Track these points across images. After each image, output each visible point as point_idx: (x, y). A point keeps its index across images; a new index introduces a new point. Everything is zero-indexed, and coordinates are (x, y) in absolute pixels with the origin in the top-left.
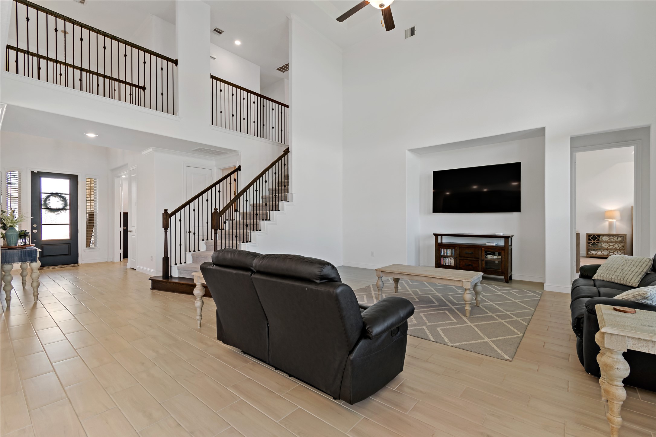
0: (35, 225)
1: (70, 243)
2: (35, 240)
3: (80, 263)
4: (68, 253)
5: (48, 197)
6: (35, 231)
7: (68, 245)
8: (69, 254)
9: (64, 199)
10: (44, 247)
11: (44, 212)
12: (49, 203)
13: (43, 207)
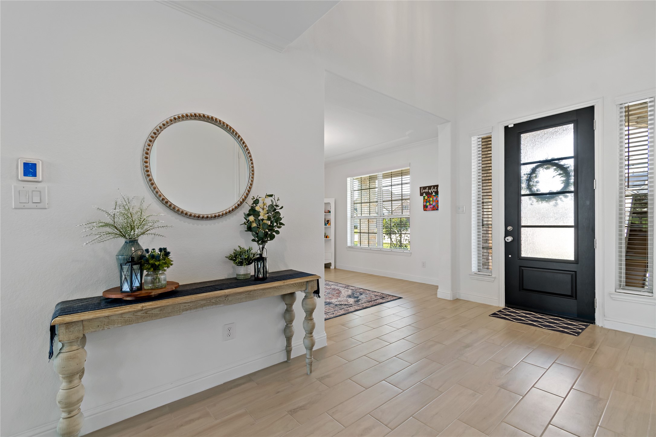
0: (509, 228)
1: (575, 272)
2: (510, 256)
3: (600, 325)
4: (570, 294)
5: (534, 171)
6: (510, 239)
7: (570, 276)
8: (574, 295)
9: (564, 169)
10: (524, 271)
11: (525, 201)
12: (537, 182)
13: (523, 192)
